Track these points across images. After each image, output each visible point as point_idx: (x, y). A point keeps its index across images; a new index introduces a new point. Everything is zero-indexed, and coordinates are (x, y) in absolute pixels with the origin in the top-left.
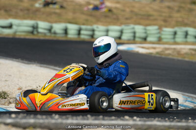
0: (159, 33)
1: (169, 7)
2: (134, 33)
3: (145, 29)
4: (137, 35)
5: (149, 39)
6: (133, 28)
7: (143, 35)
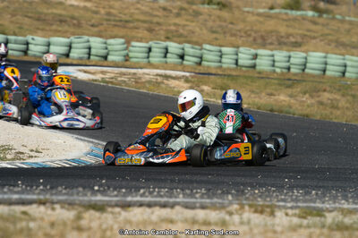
0: (126, 49)
1: (165, 9)
2: (90, 48)
3: (105, 43)
4: (93, 51)
5: (110, 58)
6: (88, 41)
7: (103, 52)
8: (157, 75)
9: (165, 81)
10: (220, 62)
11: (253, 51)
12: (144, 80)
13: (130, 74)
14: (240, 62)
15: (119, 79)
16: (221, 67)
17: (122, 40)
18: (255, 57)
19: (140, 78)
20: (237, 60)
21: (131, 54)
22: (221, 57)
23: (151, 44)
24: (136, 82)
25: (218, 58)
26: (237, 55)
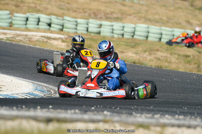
0: (11, 18)
8: (42, 37)
9: (49, 41)
10: (76, 29)
11: (99, 22)
12: (34, 40)
13: (23, 35)
14: (90, 30)
15: (17, 38)
16: (76, 33)
17: (8, 12)
18: (100, 26)
19: (31, 38)
20: (88, 29)
21: (14, 22)
22: (76, 25)
23: (28, 15)
24: (30, 41)
25: (75, 27)
26: (88, 24)
